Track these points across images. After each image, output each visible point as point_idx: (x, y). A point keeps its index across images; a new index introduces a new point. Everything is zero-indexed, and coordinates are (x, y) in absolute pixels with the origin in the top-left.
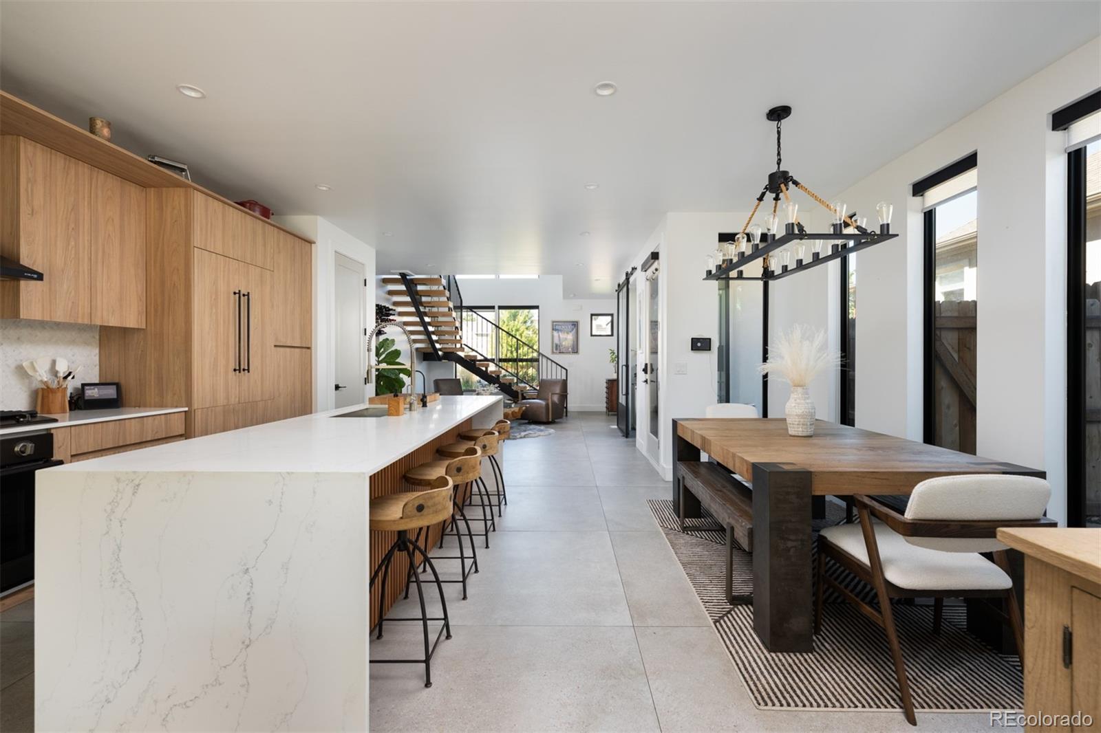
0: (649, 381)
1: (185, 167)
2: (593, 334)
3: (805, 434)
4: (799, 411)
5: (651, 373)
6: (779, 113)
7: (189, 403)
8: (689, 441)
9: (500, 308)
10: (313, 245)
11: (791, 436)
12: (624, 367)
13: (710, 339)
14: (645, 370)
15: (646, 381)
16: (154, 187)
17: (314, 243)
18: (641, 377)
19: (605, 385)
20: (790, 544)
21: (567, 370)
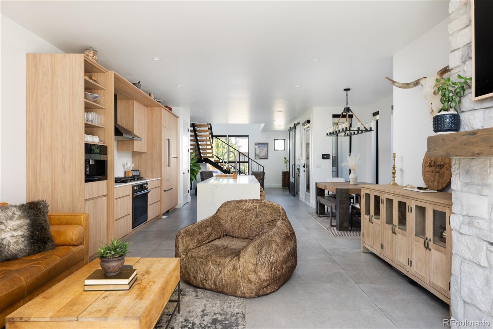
0: (305, 171)
1: (161, 101)
2: (275, 149)
3: (354, 184)
4: (353, 177)
5: (306, 168)
6: (347, 90)
7: (161, 176)
8: (321, 188)
9: (229, 136)
10: (178, 118)
11: (351, 185)
12: (294, 165)
13: (329, 154)
14: (304, 167)
15: (304, 171)
16: (150, 107)
17: (179, 118)
18: (302, 169)
19: (281, 174)
20: (344, 206)
21: (263, 167)
